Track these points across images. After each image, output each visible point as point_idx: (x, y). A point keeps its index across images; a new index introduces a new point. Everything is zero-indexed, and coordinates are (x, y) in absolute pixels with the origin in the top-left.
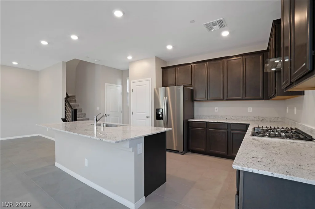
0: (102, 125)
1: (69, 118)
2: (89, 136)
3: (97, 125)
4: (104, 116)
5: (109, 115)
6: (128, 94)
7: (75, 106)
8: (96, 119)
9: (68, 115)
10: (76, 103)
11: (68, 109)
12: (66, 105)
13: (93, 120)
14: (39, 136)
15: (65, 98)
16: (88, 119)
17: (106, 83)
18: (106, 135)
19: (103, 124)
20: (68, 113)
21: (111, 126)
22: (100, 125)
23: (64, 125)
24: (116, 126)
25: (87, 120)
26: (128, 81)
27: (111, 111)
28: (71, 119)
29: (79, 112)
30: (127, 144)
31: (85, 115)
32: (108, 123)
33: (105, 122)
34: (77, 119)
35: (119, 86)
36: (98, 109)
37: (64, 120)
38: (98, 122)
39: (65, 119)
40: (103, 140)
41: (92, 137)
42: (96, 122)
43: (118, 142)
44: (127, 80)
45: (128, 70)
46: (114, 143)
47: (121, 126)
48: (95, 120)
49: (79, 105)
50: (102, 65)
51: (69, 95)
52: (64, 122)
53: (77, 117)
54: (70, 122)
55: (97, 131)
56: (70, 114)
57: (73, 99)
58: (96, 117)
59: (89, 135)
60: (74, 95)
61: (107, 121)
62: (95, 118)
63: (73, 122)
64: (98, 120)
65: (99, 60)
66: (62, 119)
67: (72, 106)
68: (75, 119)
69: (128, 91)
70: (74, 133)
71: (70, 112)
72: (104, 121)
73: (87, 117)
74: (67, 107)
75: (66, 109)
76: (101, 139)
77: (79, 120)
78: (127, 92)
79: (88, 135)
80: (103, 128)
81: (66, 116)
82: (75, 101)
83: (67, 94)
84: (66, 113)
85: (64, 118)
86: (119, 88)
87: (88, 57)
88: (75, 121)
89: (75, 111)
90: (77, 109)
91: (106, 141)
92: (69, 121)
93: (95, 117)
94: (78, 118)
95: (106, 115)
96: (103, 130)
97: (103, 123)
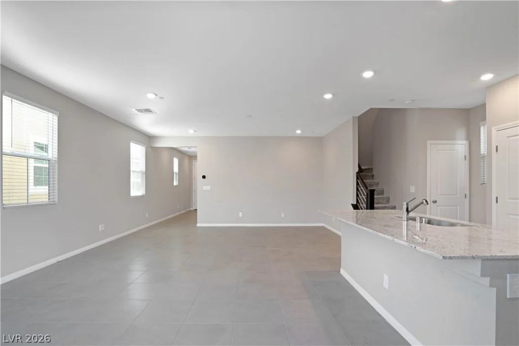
0: (418, 220)
1: (362, 204)
2: (390, 238)
3: (408, 219)
4: (423, 203)
5: (436, 202)
6: (483, 157)
7: (371, 185)
8: (407, 208)
9: (360, 199)
10: (373, 180)
11: (362, 190)
12: (358, 184)
13: (401, 209)
14: (323, 227)
15: (357, 173)
16: (394, 208)
17: (428, 141)
18: (426, 240)
19: (421, 218)
20: (361, 195)
21: (439, 223)
22: (414, 219)
23: (355, 215)
24: (452, 225)
25: (392, 209)
26: (483, 131)
27: (440, 195)
28: (365, 206)
29: (378, 194)
30: (477, 267)
31: (388, 200)
32: (432, 217)
33: (428, 216)
34: (375, 205)
35: (460, 142)
36: (413, 189)
37: (356, 207)
38: (411, 214)
39: (357, 205)
40: (418, 248)
41: (395, 240)
42: (405, 213)
43: (451, 258)
44: (482, 128)
45: (483, 106)
46: (441, 258)
47: (463, 225)
48: (405, 209)
49: (378, 183)
50: (420, 109)
51: (363, 168)
52: (354, 209)
53: (375, 202)
54: (364, 210)
55: (407, 229)
56: (363, 197)
57: (369, 174)
58: (407, 204)
59: (392, 235)
60: (370, 167)
61: (432, 213)
62: (405, 207)
63: (369, 211)
64: (409, 209)
65: (414, 101)
66: (352, 204)
67: (367, 185)
68: (371, 206)
69: (483, 150)
70: (367, 229)
71: (364, 195)
72: (425, 213)
73: (391, 204)
74: (360, 187)
75: (357, 190)
76: (414, 246)
77: (379, 208)
78: (482, 153)
79: (389, 235)
80: (420, 226)
81: (357, 201)
82: (373, 176)
83: (359, 166)
84: (357, 195)
85: (355, 203)
86: (461, 147)
87: (393, 100)
88: (370, 209)
89: (372, 193)
90: (374, 190)
91: (422, 250)
92: (362, 209)
93: (405, 204)
94: (377, 204)
95: (426, 201)
96: (420, 230)
97: (421, 215)
